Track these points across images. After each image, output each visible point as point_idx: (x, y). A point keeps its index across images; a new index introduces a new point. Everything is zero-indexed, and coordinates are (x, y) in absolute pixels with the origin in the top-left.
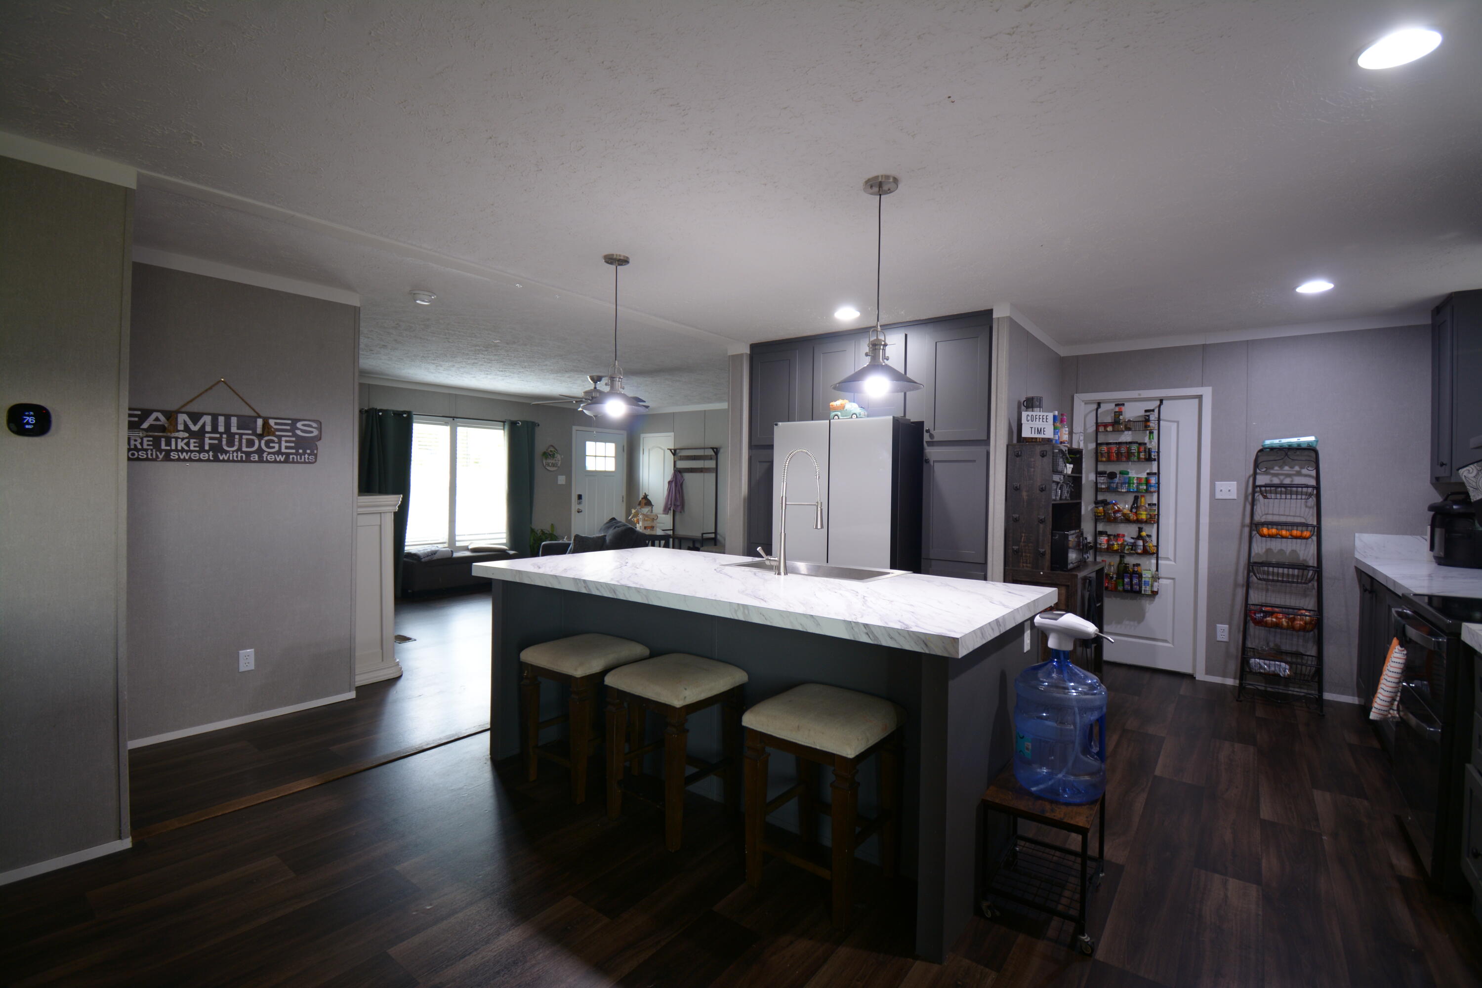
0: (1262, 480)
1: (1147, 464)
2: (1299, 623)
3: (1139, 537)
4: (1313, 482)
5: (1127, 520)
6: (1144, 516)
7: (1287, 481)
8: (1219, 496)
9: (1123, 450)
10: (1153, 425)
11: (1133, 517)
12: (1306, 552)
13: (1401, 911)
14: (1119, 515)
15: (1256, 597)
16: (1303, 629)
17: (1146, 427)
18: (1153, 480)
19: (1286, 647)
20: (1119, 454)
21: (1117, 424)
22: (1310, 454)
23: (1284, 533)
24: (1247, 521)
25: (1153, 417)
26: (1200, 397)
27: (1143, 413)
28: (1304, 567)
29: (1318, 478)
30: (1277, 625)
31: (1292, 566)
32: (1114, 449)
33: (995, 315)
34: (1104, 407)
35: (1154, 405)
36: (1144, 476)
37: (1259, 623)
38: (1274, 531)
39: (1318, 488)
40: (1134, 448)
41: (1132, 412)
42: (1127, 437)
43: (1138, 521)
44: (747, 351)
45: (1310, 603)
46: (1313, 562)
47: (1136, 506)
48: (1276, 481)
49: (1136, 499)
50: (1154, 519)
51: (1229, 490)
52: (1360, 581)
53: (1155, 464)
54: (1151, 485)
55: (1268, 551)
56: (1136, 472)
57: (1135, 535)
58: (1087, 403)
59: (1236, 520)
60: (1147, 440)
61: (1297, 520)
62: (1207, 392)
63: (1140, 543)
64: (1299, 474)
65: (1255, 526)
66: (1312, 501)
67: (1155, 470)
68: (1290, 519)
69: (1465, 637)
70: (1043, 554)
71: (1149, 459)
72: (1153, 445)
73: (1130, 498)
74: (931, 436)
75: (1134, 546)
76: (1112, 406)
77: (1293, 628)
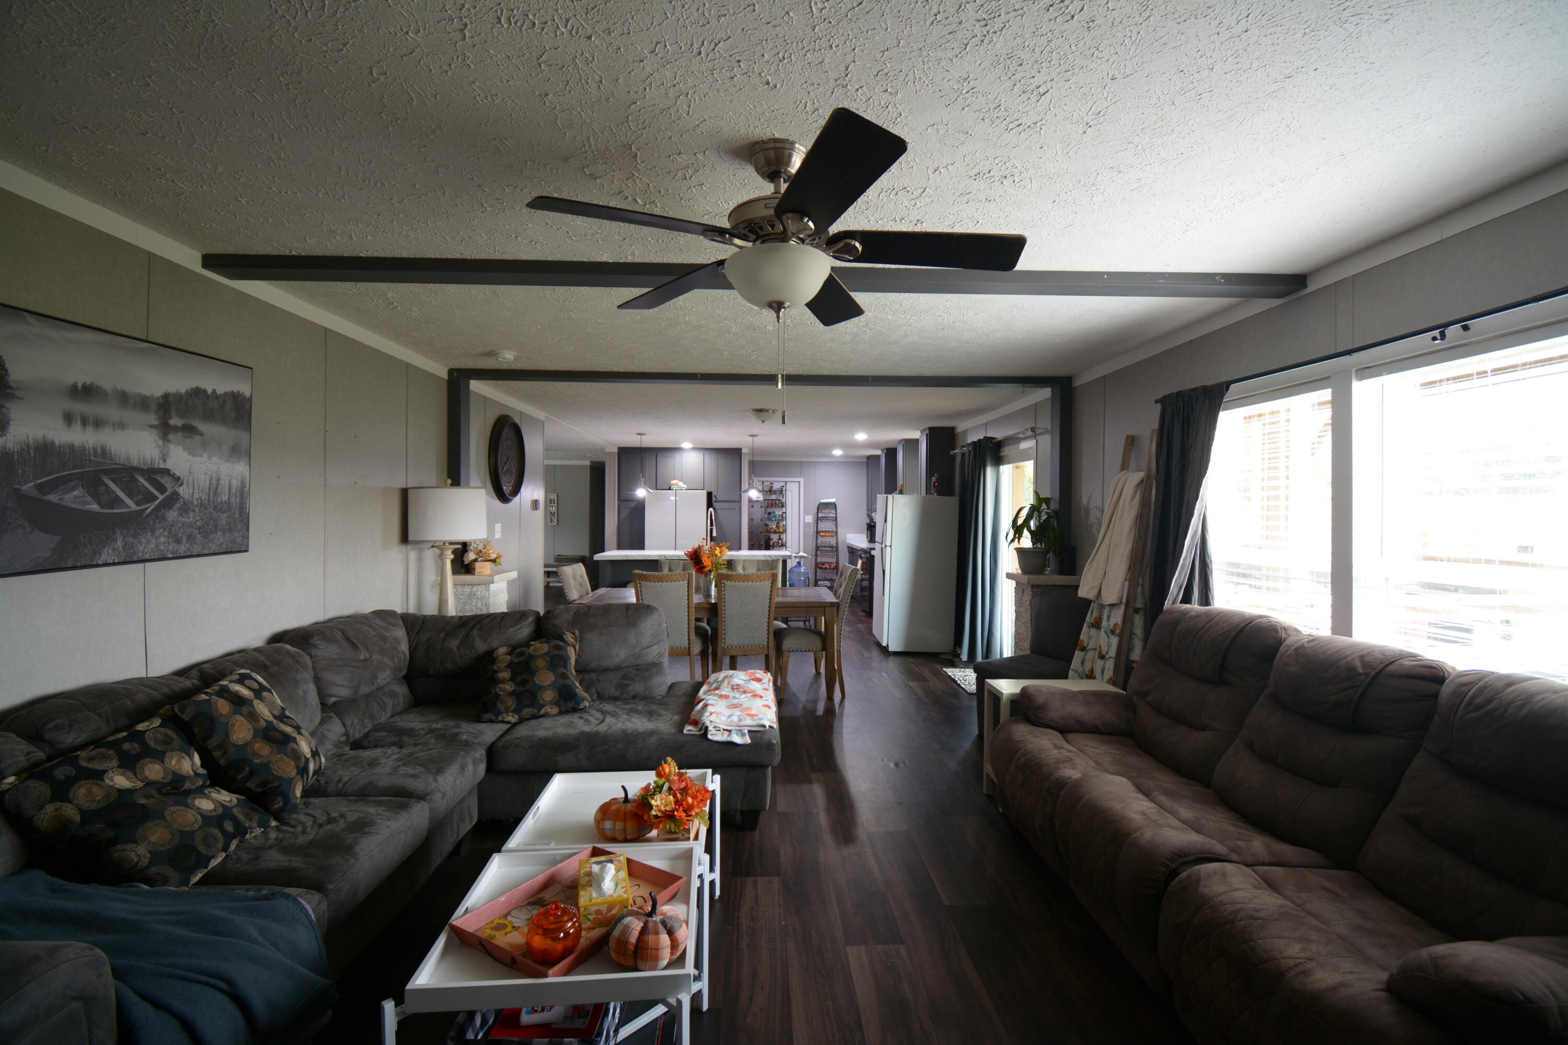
0: (820, 515)
1: (780, 509)
2: (832, 567)
3: (780, 539)
4: (834, 516)
5: (775, 532)
6: (781, 530)
7: (827, 515)
8: (806, 521)
9: (773, 503)
10: (784, 492)
11: (777, 531)
12: (832, 541)
13: (864, 618)
14: (772, 530)
15: (819, 560)
16: (833, 569)
17: (782, 493)
18: (784, 515)
19: (828, 577)
20: (772, 504)
21: (771, 491)
22: (833, 506)
23: (827, 535)
24: (815, 531)
25: (784, 489)
26: (799, 482)
27: (780, 487)
28: (832, 547)
29: (836, 514)
30: (826, 568)
31: (829, 547)
32: (770, 502)
33: (743, 451)
34: (765, 484)
35: (783, 484)
36: (781, 513)
37: (821, 568)
38: (824, 534)
39: (836, 518)
40: (777, 502)
41: (776, 486)
42: (774, 497)
43: (779, 532)
44: (616, 450)
45: (834, 560)
46: (835, 545)
47: (778, 526)
48: (824, 515)
49: (778, 523)
50: (785, 531)
51: (810, 519)
52: (848, 550)
53: (784, 508)
54: (783, 517)
55: (822, 542)
56: (778, 512)
57: (778, 538)
58: (758, 481)
59: (812, 530)
60: (781, 499)
61: (830, 530)
62: (801, 480)
63: (780, 541)
64: (830, 513)
65: (818, 532)
66: (835, 522)
67: (784, 511)
68: (828, 530)
69: (872, 554)
70: (762, 545)
71: (783, 507)
72: (784, 500)
73: (776, 523)
74: (716, 498)
75: (778, 542)
76: (769, 483)
77: (830, 569)
